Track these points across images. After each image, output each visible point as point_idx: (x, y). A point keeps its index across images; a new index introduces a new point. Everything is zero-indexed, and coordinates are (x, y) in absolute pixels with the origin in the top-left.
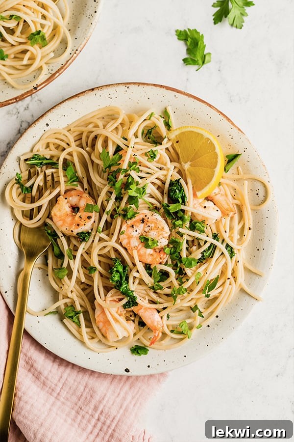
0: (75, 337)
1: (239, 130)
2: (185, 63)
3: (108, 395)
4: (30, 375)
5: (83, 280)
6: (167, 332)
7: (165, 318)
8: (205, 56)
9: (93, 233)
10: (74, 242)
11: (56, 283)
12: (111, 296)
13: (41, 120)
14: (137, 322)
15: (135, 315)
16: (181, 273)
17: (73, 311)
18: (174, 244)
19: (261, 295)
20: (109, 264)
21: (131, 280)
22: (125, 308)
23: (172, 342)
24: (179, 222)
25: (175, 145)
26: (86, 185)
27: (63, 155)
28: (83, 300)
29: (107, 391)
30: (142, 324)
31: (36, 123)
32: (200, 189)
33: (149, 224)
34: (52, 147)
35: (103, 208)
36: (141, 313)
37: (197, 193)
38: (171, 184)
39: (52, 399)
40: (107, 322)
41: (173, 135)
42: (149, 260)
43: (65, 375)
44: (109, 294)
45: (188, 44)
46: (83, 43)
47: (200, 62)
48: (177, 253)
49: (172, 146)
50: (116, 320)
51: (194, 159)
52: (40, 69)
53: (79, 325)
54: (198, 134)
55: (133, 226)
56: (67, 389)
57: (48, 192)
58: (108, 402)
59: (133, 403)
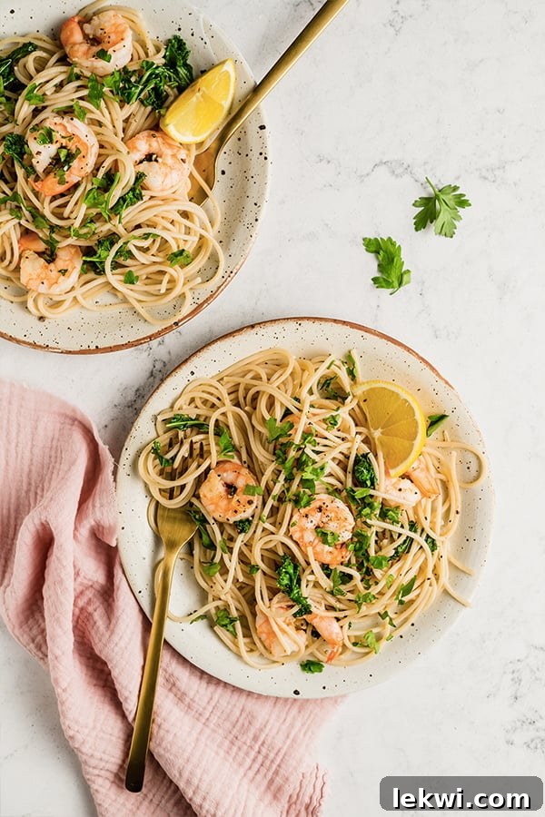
0: (230, 649)
1: (447, 383)
2: (375, 283)
3: (271, 721)
4: (171, 696)
5: (241, 579)
6: (349, 644)
7: (346, 627)
8: (402, 275)
9: (255, 522)
10: (229, 530)
11: (204, 580)
12: (278, 602)
13: (184, 367)
14: (309, 632)
15: (307, 624)
16: (368, 574)
17: (227, 617)
18: (359, 538)
19: (470, 600)
20: (274, 561)
21: (303, 584)
22: (295, 617)
23: (354, 656)
24: (367, 510)
25: (362, 404)
26: (244, 457)
27: (216, 415)
28: (240, 603)
29: (270, 715)
30: (316, 634)
31: (177, 370)
32: (394, 467)
33: (327, 513)
34: (198, 402)
35: (268, 490)
36: (316, 622)
37: (391, 471)
38: (357, 461)
39: (200, 725)
40: (272, 634)
41: (359, 391)
42: (327, 559)
43: (216, 696)
44: (275, 599)
45: (380, 259)
46: (240, 263)
47: (396, 284)
48: (363, 551)
49: (358, 405)
50: (283, 631)
51: (387, 426)
52: (183, 296)
53: (235, 635)
54: (393, 392)
55: (307, 516)
56: (219, 714)
57: (195, 464)
58: (271, 730)
59: (303, 731)
